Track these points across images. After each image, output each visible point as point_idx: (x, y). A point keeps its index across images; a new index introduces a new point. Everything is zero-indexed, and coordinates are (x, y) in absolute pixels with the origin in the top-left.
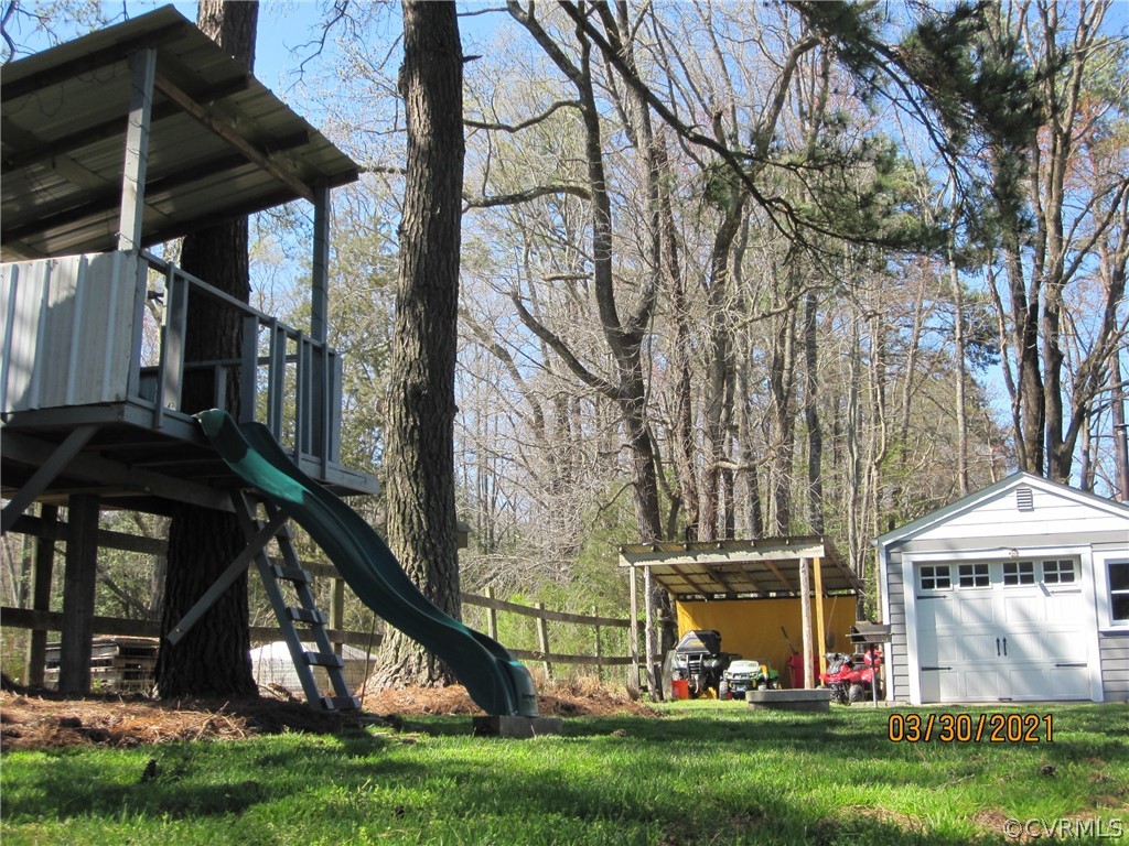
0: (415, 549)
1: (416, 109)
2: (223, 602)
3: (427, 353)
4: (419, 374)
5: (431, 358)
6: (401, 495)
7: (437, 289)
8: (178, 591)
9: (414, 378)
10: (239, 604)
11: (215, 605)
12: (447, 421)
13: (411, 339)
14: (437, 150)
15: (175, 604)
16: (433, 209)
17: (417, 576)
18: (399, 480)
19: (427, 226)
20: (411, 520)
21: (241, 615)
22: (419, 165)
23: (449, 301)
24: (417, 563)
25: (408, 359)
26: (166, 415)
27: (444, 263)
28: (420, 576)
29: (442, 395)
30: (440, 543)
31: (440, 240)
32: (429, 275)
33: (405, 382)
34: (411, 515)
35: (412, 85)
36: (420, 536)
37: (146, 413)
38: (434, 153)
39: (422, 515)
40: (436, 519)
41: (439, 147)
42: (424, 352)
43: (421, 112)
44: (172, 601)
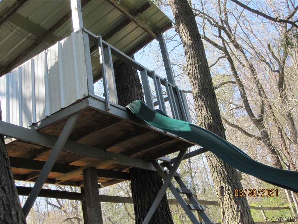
0: (225, 183)
1: (183, 34)
2: (159, 210)
3: (209, 111)
4: (209, 119)
5: (212, 113)
6: (214, 164)
7: (207, 89)
8: (140, 209)
9: (208, 121)
10: (166, 210)
11: (156, 212)
12: (223, 134)
13: (202, 109)
14: (194, 44)
15: (139, 215)
16: (198, 63)
17: (228, 193)
18: (212, 159)
19: (197, 69)
20: (220, 172)
21: (168, 215)
22: (189, 51)
23: (212, 92)
24: (227, 188)
25: (203, 116)
26: (111, 105)
27: (207, 80)
28: (229, 192)
29: (219, 125)
30: (233, 178)
31: (203, 73)
32: (203, 85)
33: (205, 124)
34: (220, 171)
35: (180, 27)
36: (225, 178)
37: (101, 103)
38: (193, 45)
39: (224, 170)
40: (229, 170)
41: (195, 43)
42: (208, 111)
43: (185, 34)
44: (138, 214)
